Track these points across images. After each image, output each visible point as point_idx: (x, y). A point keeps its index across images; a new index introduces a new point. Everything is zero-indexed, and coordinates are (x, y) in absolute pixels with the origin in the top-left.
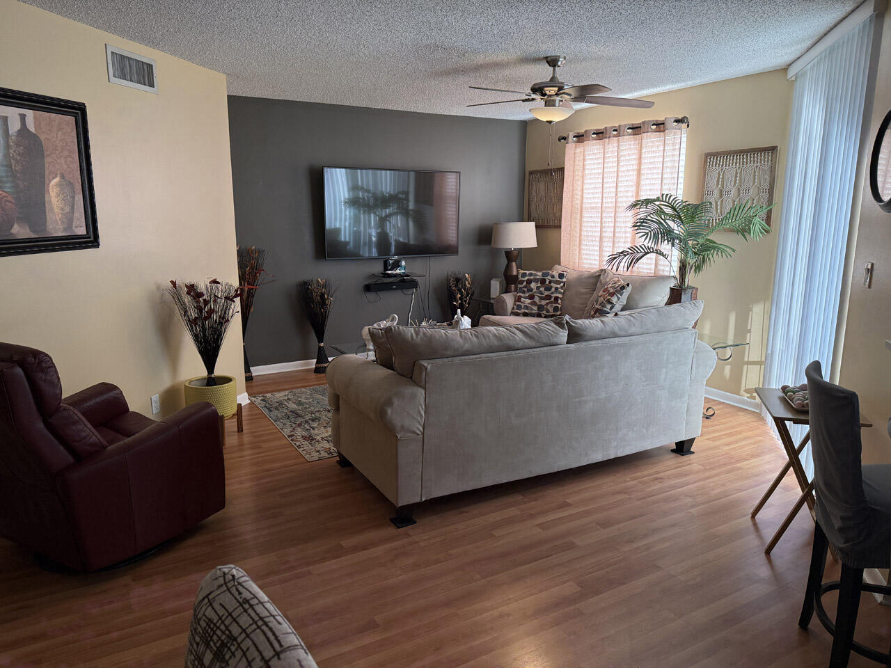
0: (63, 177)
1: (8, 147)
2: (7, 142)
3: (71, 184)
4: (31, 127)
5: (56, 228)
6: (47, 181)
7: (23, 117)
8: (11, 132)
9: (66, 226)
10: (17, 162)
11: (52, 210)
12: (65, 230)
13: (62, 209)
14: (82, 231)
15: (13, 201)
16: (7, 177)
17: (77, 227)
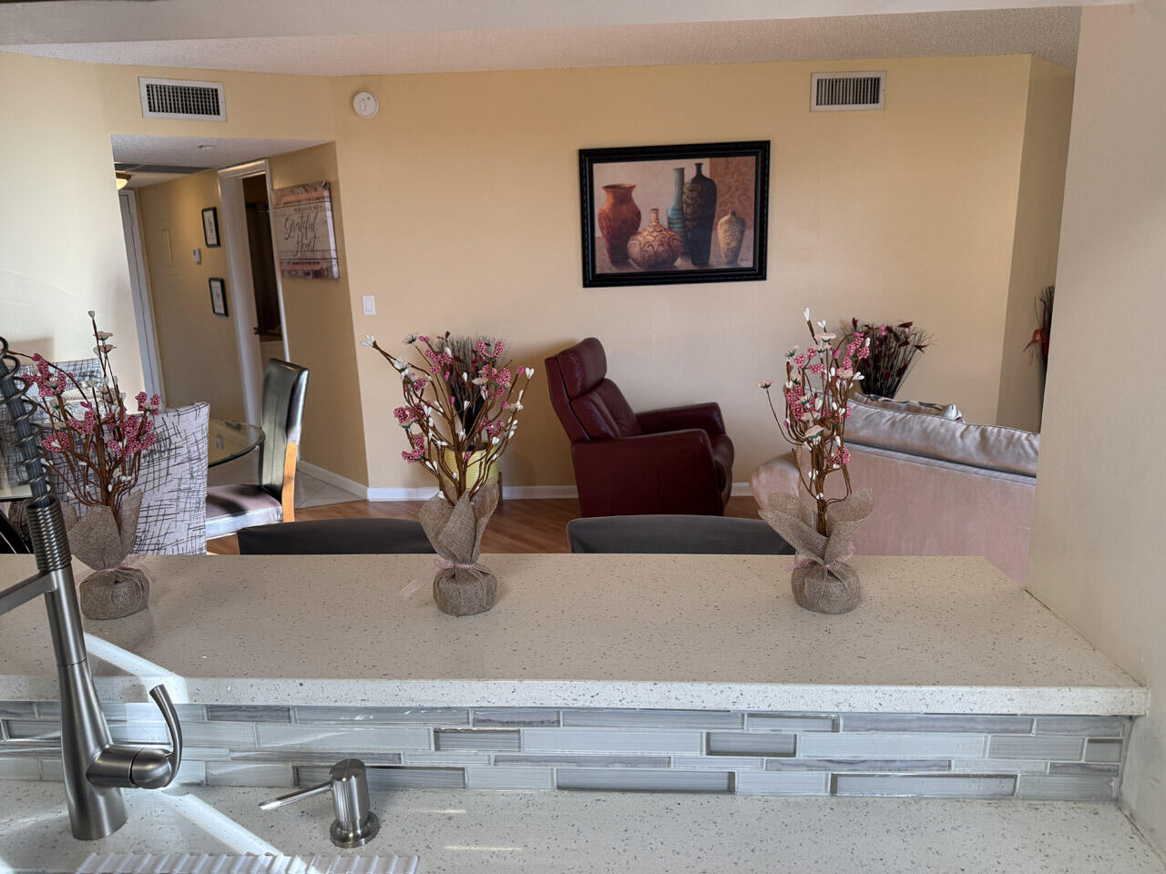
0: (734, 214)
1: (681, 193)
2: (682, 189)
3: (742, 222)
4: (706, 172)
5: (718, 260)
6: (716, 220)
7: (699, 166)
8: (686, 181)
9: (730, 259)
10: (688, 205)
11: (717, 243)
12: (728, 263)
13: (728, 244)
14: (749, 264)
15: (680, 239)
16: (678, 219)
17: (742, 260)
